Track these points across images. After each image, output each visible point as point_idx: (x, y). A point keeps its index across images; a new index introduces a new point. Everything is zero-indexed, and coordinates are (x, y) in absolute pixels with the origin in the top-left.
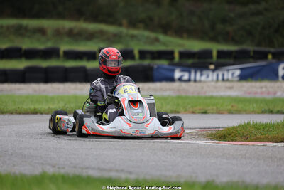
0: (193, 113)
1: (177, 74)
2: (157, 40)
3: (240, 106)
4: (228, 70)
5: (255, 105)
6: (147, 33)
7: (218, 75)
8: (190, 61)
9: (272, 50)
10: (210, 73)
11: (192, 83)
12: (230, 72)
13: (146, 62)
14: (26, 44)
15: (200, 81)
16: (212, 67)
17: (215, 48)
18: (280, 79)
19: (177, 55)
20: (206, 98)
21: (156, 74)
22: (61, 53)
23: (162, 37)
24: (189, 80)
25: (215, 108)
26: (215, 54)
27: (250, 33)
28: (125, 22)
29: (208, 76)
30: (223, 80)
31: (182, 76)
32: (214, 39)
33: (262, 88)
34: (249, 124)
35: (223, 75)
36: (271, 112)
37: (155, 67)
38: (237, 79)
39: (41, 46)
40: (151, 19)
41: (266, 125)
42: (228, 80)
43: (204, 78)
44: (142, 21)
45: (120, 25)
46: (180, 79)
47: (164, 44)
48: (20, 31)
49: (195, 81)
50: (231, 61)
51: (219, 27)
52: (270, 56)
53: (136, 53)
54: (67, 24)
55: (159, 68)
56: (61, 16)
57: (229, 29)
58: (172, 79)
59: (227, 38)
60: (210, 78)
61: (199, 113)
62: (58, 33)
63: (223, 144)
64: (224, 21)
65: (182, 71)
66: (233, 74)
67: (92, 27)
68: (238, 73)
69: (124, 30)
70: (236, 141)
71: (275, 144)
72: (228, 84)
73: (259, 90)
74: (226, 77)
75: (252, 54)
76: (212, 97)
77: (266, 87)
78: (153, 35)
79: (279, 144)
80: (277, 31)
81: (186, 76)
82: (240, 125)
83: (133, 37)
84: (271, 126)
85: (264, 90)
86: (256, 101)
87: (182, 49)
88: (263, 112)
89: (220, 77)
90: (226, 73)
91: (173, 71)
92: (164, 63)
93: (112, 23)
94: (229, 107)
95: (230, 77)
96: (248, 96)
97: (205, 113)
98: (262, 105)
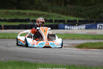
0: (70, 39)
1: (66, 27)
2: (60, 17)
3: (85, 37)
4: (82, 26)
5: (90, 37)
6: (57, 15)
7: (78, 28)
8: (70, 23)
9: (95, 20)
10: (76, 27)
11: (70, 30)
12: (82, 27)
13: (56, 23)
14: (20, 18)
15: (73, 29)
16: (77, 25)
17: (78, 19)
18: (98, 29)
19: (66, 21)
20: (75, 34)
21: (59, 27)
22: (31, 20)
23: (62, 16)
24: (70, 29)
25: (77, 37)
26: (78, 21)
27: (89, 15)
28: (50, 11)
29: (75, 28)
30: (80, 29)
31: (67, 28)
32: (78, 17)
33: (92, 31)
34: (88, 43)
35: (80, 27)
36: (95, 39)
37: (59, 25)
38: (84, 29)
39: (24, 18)
40: (59, 10)
41: (94, 43)
42: (82, 29)
43: (74, 28)
44: (56, 11)
45: (49, 12)
46: (67, 29)
47: (62, 18)
48: (19, 14)
49: (71, 29)
50: (83, 23)
51: (79, 13)
52: (95, 22)
53: (54, 21)
54: (33, 12)
55: (60, 25)
56: (31, 9)
57: (82, 13)
58: (64, 29)
59: (82, 16)
60: (76, 28)
61: (72, 39)
62: (30, 14)
63: (79, 49)
64: (81, 11)
65: (68, 26)
66: (83, 27)
67: (40, 13)
68: (85, 27)
69: (50, 14)
70: (83, 48)
71: (97, 50)
72: (82, 30)
73: (91, 32)
74: (81, 28)
75: (89, 21)
76: (76, 34)
77: (93, 31)
78: (59, 15)
79: (98, 50)
80: (97, 14)
81: (69, 28)
82: (85, 43)
83: (53, 16)
84: (95, 43)
85: (93, 32)
86: (90, 35)
87: (68, 19)
88: (93, 39)
89: (79, 28)
90: (81, 27)
91: (65, 26)
92: (62, 24)
93: (46, 12)
94: (82, 37)
95: (82, 28)
96: (88, 34)
97: (74, 39)
98: (92, 37)
